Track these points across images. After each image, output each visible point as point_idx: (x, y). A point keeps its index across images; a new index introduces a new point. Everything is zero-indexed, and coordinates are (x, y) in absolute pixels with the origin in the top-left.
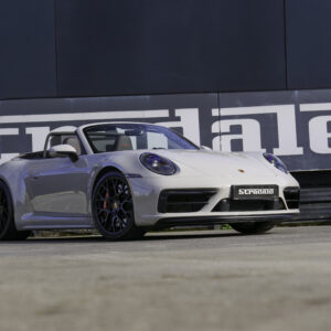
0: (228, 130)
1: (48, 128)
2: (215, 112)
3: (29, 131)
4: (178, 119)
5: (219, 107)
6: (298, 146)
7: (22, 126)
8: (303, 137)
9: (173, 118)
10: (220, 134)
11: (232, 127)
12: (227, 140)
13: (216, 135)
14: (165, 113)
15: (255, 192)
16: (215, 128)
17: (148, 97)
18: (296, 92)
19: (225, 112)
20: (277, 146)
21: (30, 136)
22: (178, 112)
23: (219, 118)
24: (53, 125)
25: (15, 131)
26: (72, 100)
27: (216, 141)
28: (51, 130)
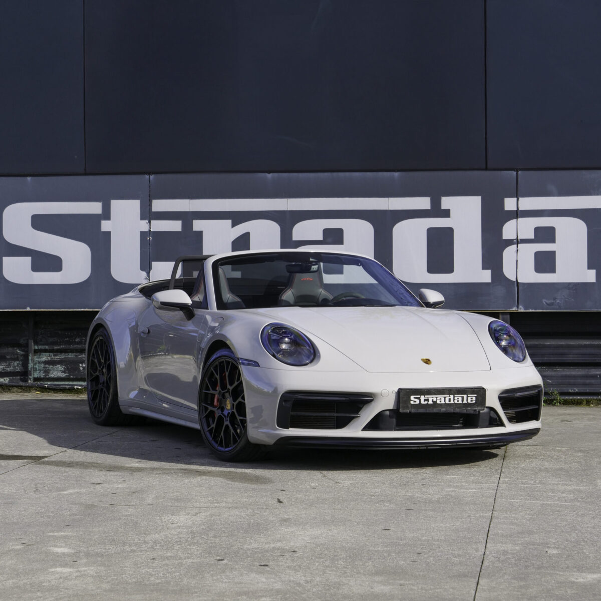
0: (532, 236)
1: (229, 222)
2: (510, 204)
3: (198, 225)
4: (446, 214)
5: (517, 195)
7: (187, 218)
9: (437, 211)
10: (518, 242)
11: (537, 230)
12: (528, 252)
13: (509, 242)
14: (424, 203)
16: (509, 230)
17: (396, 174)
19: (528, 203)
21: (200, 234)
22: (447, 202)
23: (517, 214)
24: (237, 218)
25: (176, 226)
26: (269, 176)
27: (509, 254)
28: (233, 225)
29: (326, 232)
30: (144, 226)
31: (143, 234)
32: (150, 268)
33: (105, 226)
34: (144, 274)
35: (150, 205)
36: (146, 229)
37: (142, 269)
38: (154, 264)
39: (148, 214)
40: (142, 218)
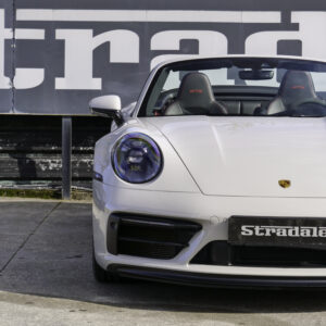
1: (91, 31)
3: (60, 34)
4: (296, 27)
7: (50, 27)
9: (287, 25)
14: (274, 17)
15: (281, 232)
21: (62, 42)
22: (296, 17)
24: (99, 28)
25: (39, 34)
28: (95, 35)
29: (183, 43)
30: (8, 33)
31: (7, 42)
32: (14, 74)
34: (8, 80)
35: (14, 14)
36: (11, 37)
37: (6, 74)
38: (18, 70)
39: (12, 23)
40: (7, 26)
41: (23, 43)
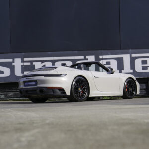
1: (41, 62)
2: (101, 57)
3: (34, 63)
4: (87, 59)
5: (102, 55)
6: (131, 69)
7: (31, 62)
8: (132, 66)
11: (107, 62)
14: (82, 57)
17: (77, 51)
18: (130, 50)
19: (104, 57)
20: (123, 69)
21: (34, 65)
22: (87, 57)
23: (102, 59)
24: (43, 61)
25: (29, 63)
26: (49, 52)
29: (62, 64)
30: (22, 64)
31: (22, 66)
32: (24, 73)
33: (14, 64)
35: (23, 59)
37: (22, 73)
39: (23, 61)
41: (25, 66)
